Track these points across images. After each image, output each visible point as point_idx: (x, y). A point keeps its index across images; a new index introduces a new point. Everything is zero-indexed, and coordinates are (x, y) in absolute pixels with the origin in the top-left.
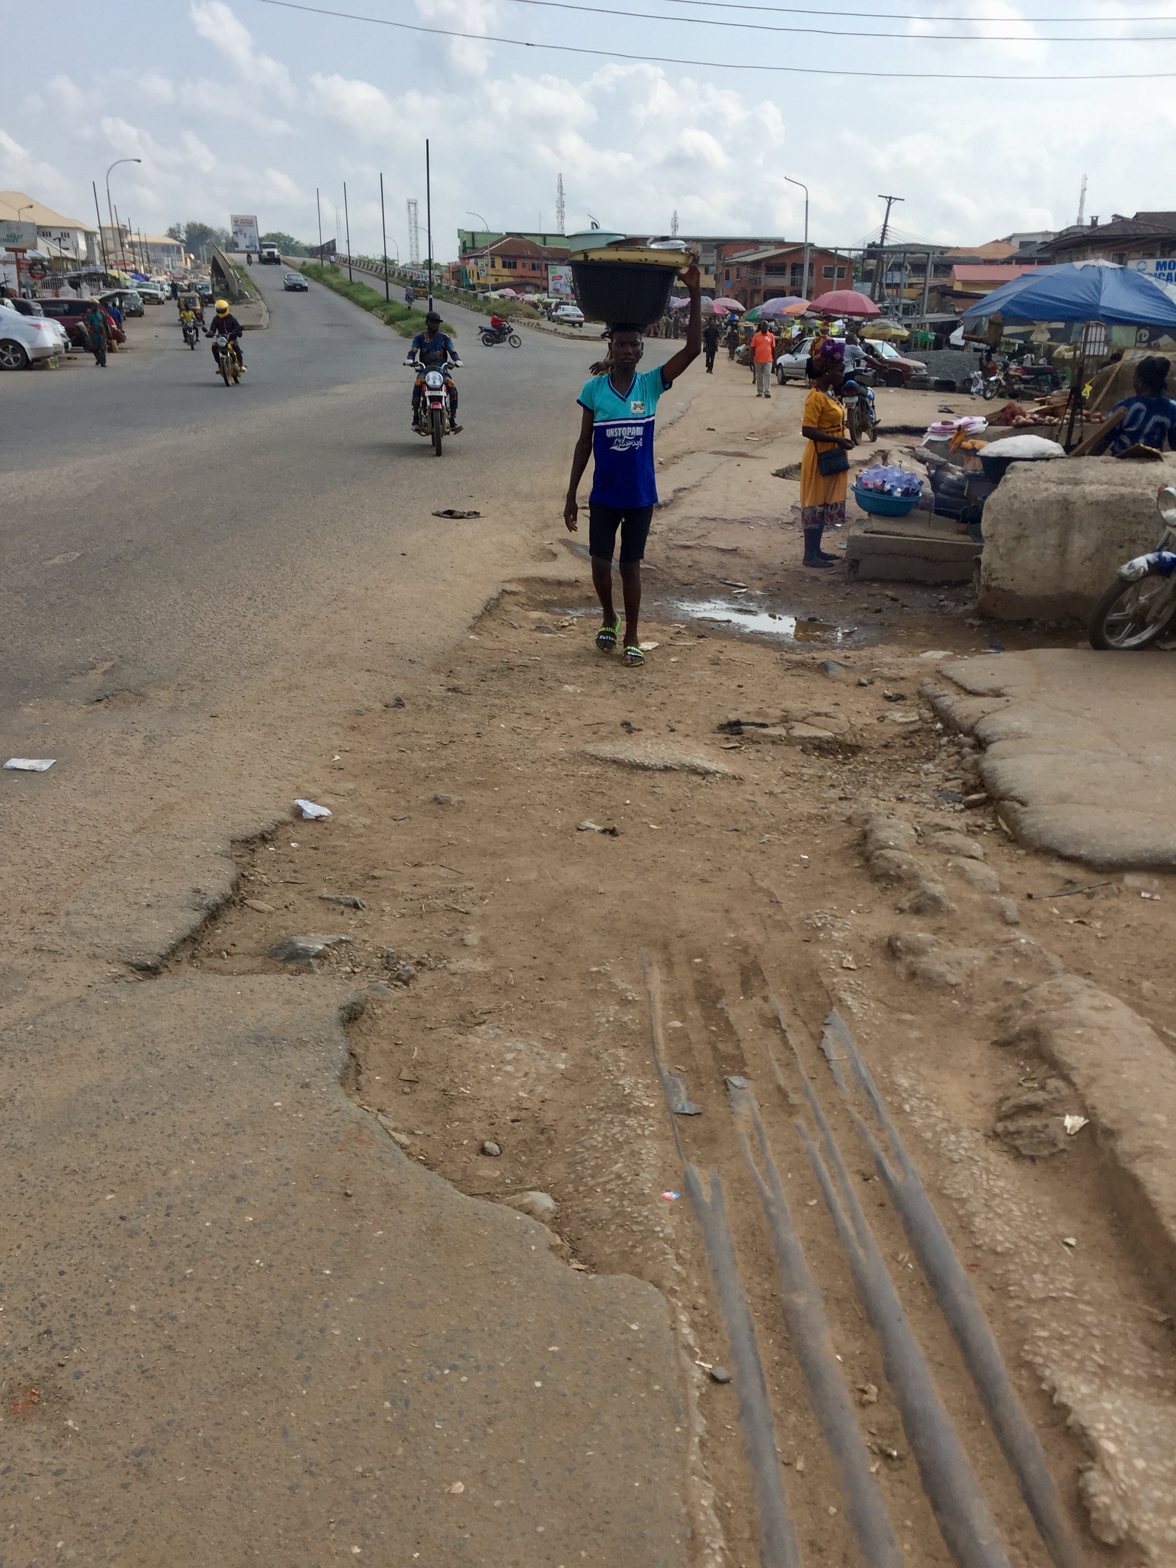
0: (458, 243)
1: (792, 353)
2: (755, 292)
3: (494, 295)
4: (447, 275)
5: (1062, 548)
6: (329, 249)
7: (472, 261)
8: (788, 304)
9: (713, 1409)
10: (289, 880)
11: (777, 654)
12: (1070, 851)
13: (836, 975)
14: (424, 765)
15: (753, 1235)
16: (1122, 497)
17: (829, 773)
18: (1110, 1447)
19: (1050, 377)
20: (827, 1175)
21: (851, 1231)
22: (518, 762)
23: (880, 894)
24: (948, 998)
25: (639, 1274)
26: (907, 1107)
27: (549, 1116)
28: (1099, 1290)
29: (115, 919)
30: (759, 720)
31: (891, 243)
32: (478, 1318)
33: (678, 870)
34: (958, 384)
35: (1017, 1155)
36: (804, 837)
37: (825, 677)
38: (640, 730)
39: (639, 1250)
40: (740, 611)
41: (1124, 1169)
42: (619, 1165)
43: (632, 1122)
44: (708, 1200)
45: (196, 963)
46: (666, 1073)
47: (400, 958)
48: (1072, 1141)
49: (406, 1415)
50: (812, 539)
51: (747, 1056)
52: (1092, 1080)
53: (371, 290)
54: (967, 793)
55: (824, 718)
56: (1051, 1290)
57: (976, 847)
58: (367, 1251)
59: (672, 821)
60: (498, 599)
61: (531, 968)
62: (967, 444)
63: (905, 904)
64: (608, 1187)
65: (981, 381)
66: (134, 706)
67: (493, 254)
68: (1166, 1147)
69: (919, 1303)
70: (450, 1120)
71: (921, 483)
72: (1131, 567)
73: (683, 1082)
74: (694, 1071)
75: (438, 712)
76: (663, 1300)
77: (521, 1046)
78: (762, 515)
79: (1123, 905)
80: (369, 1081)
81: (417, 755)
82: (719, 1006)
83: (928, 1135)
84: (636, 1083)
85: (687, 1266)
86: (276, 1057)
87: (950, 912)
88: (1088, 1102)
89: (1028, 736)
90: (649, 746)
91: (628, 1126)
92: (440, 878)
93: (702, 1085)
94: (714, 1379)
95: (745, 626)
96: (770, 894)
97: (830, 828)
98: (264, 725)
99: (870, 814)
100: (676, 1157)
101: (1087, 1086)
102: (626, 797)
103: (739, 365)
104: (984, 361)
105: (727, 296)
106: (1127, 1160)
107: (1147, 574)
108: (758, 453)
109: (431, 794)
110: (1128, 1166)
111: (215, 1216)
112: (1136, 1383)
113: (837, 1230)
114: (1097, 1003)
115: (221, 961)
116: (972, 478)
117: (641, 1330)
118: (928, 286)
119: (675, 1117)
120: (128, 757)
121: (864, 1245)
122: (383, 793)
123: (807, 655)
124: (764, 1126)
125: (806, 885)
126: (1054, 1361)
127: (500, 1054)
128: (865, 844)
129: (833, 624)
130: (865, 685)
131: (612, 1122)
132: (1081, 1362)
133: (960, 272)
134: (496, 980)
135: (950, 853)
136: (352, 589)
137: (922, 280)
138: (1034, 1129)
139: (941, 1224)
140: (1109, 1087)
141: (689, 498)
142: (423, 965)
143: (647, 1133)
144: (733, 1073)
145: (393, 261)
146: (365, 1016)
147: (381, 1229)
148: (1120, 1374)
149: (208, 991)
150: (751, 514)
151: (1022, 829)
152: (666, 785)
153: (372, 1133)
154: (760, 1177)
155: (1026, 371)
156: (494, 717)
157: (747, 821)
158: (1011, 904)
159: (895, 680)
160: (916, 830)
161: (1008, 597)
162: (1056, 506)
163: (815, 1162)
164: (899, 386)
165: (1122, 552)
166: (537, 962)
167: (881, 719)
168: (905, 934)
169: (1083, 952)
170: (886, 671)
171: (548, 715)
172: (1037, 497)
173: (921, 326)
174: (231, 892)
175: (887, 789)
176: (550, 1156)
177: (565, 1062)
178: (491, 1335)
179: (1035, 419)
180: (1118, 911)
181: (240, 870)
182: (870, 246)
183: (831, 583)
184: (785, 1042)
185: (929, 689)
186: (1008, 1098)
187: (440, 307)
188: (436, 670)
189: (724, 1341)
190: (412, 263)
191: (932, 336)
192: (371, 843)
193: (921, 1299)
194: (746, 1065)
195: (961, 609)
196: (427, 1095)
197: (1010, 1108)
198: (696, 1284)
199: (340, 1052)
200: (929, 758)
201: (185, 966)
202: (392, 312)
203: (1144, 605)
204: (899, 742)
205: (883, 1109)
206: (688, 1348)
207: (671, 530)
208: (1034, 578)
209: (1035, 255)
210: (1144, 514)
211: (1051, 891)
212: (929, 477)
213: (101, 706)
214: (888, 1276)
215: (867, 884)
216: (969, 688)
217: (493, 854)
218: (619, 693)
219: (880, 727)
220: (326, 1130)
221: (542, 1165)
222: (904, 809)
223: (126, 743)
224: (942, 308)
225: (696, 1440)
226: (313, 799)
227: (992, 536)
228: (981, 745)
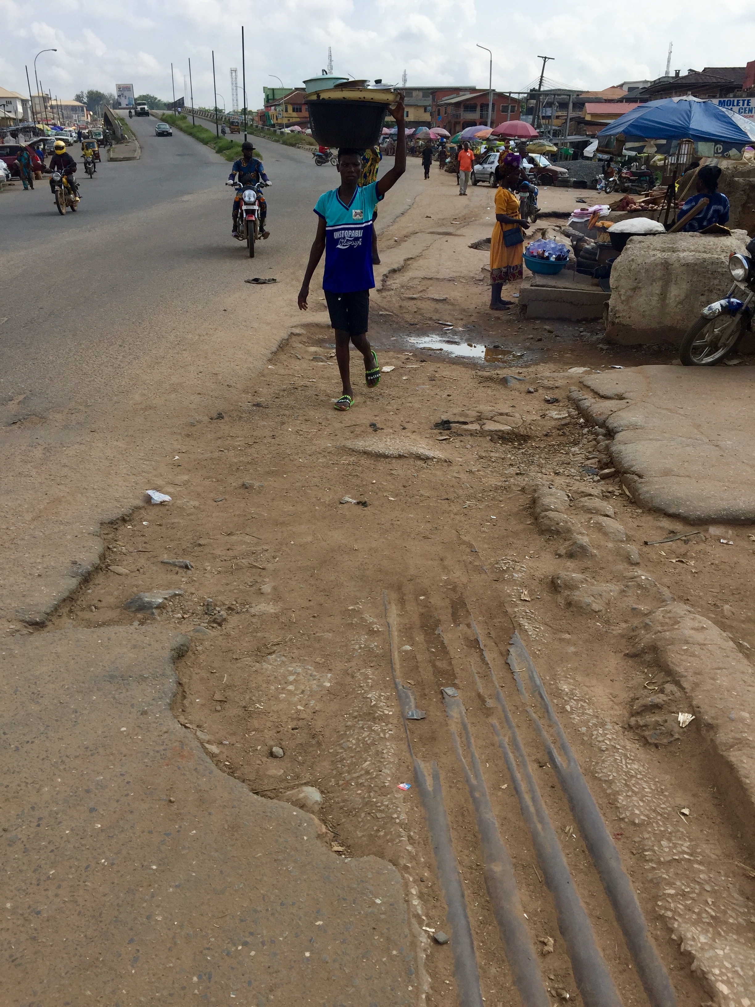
0: (263, 96)
1: (481, 164)
2: (456, 123)
3: (287, 130)
4: (256, 119)
5: (663, 296)
6: (180, 103)
7: (273, 108)
8: (480, 130)
9: (436, 967)
10: (140, 549)
11: (474, 372)
12: (672, 511)
13: (516, 606)
14: (236, 460)
15: (463, 815)
16: (705, 260)
17: (509, 456)
18: (724, 989)
19: (648, 178)
20: (514, 764)
21: (532, 809)
22: (300, 455)
23: (545, 544)
24: (594, 621)
25: (381, 855)
26: (568, 708)
27: (319, 724)
28: (707, 851)
29: (16, 587)
30: (462, 419)
31: (546, 89)
32: (264, 900)
33: (408, 530)
34: (588, 183)
35: (645, 742)
36: (492, 502)
37: (506, 387)
38: (382, 429)
39: (382, 833)
40: (448, 342)
41: (722, 756)
42: (368, 763)
43: (376, 727)
44: (430, 789)
45: (73, 616)
46: (400, 687)
47: (216, 605)
48: (684, 732)
49: (209, 988)
50: (497, 290)
51: (457, 670)
52: (696, 685)
53: (207, 130)
54: (602, 468)
55: (505, 417)
56: (675, 854)
57: (609, 509)
58: (184, 848)
59: (404, 494)
60: (287, 339)
61: (308, 608)
62: (599, 224)
63: (562, 551)
64: (360, 781)
65: (604, 181)
66: (39, 425)
67: (287, 103)
68: (751, 739)
69: (582, 867)
70: (249, 731)
71: (568, 251)
72: (710, 309)
73: (413, 693)
74: (420, 684)
75: (246, 421)
76: (398, 874)
77: (299, 670)
78: (462, 275)
79: (709, 549)
80: (191, 703)
81: (232, 453)
82: (436, 632)
83: (584, 729)
84: (380, 696)
85: (416, 845)
86: (124, 691)
87: (593, 556)
88: (694, 703)
89: (642, 428)
90: (389, 440)
91: (373, 731)
92: (245, 543)
93: (425, 695)
94: (436, 941)
95: (451, 353)
96: (471, 546)
97: (510, 496)
98: (127, 436)
99: (537, 485)
100: (408, 755)
101: (693, 690)
102: (373, 478)
103: (447, 174)
104: (606, 167)
105: (439, 127)
106: (724, 749)
107: (720, 314)
108: (459, 232)
109: (240, 482)
110: (724, 753)
111: (73, 825)
112: (738, 929)
113: (522, 809)
114: (697, 625)
115: (92, 614)
116: (601, 247)
117: (383, 903)
118: (569, 117)
119: (407, 722)
120: (32, 464)
121: (542, 821)
122: (207, 482)
123: (493, 372)
124: (469, 726)
125: (495, 538)
126: (680, 915)
127: (285, 677)
128: (534, 508)
129: (509, 349)
130: (532, 393)
131: (362, 728)
132: (699, 914)
133: (590, 108)
134: (283, 619)
135: (593, 513)
136: (190, 336)
137: (565, 113)
138: (657, 722)
139: (595, 802)
140: (708, 691)
141: (415, 264)
142: (233, 610)
143: (387, 736)
144: (447, 685)
145: (222, 110)
146: (190, 653)
147: (195, 829)
148: (726, 923)
149: (78, 641)
150: (455, 274)
151: (639, 494)
152: (399, 468)
153: (191, 749)
154: (467, 768)
155: (633, 174)
156: (283, 423)
157: (455, 492)
158: (633, 549)
159: (552, 388)
160: (568, 496)
161: (627, 329)
162: (659, 267)
163: (505, 754)
164: (550, 185)
165: (703, 299)
166: (311, 603)
167: (543, 416)
168: (563, 574)
169: (683, 583)
170: (546, 382)
171: (321, 420)
172: (648, 261)
173: (564, 144)
174: (99, 562)
175: (548, 466)
176: (319, 756)
177: (330, 681)
178: (273, 914)
179: (642, 207)
180: (705, 553)
181: (106, 544)
182: (531, 90)
183: (508, 321)
184: (483, 659)
185: (575, 395)
186: (638, 699)
187: (251, 139)
188: (245, 391)
189: (444, 908)
190: (234, 111)
191: (571, 151)
192: (198, 519)
193: (583, 864)
194: (456, 678)
195: (595, 338)
196: (233, 711)
197: (640, 707)
198: (422, 860)
199: (170, 683)
200: (575, 443)
201: (65, 619)
202: (220, 145)
203: (718, 335)
204: (555, 432)
205: (552, 709)
206: (418, 916)
207: (402, 287)
208: (644, 316)
209: (639, 96)
210: (718, 272)
211: (659, 539)
212: (573, 246)
213: (15, 427)
214: (559, 846)
215: (536, 536)
216: (601, 393)
217: (283, 524)
218: (368, 403)
219: (542, 422)
220: (157, 748)
221: (313, 763)
222: (559, 480)
223: (31, 454)
224: (578, 132)
225: (424, 996)
226: (158, 489)
227: (616, 288)
228: (610, 434)
